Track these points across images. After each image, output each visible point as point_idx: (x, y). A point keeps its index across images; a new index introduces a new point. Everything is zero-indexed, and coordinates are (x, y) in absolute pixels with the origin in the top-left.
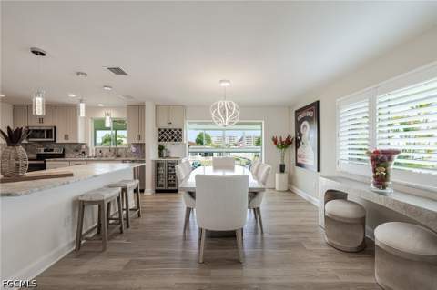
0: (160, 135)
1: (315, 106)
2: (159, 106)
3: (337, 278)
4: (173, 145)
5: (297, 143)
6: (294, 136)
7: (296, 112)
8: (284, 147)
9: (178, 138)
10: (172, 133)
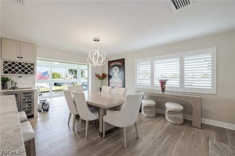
0: (6, 67)
1: (122, 61)
2: (3, 38)
3: (164, 126)
4: (21, 77)
5: (110, 77)
6: (107, 73)
7: (109, 62)
8: (102, 79)
9: (29, 71)
10: (23, 66)
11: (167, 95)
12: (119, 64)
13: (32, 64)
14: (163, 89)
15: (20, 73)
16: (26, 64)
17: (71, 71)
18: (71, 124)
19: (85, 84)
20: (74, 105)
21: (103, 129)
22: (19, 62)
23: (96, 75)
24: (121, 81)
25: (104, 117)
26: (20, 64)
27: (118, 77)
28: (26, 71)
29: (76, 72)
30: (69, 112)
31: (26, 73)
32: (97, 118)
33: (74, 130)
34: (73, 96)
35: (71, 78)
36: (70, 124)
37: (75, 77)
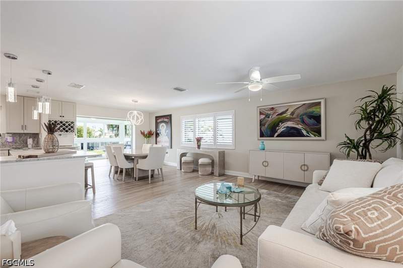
1: (169, 117)
4: (60, 135)
5: (157, 135)
6: (155, 130)
7: (156, 117)
8: (149, 137)
9: (70, 129)
10: (64, 125)
11: (203, 151)
12: (166, 120)
13: (72, 123)
14: (199, 147)
15: (61, 131)
16: (66, 122)
17: (111, 126)
18: (112, 176)
19: (129, 143)
20: (114, 158)
21: (136, 174)
22: (60, 120)
23: (142, 133)
24: (168, 140)
25: (137, 165)
26: (61, 122)
27: (165, 134)
28: (67, 129)
29: (118, 128)
30: (110, 165)
31: (67, 131)
32: (132, 167)
33: (114, 178)
34: (113, 151)
35: (111, 137)
36: (110, 176)
37: (117, 135)
